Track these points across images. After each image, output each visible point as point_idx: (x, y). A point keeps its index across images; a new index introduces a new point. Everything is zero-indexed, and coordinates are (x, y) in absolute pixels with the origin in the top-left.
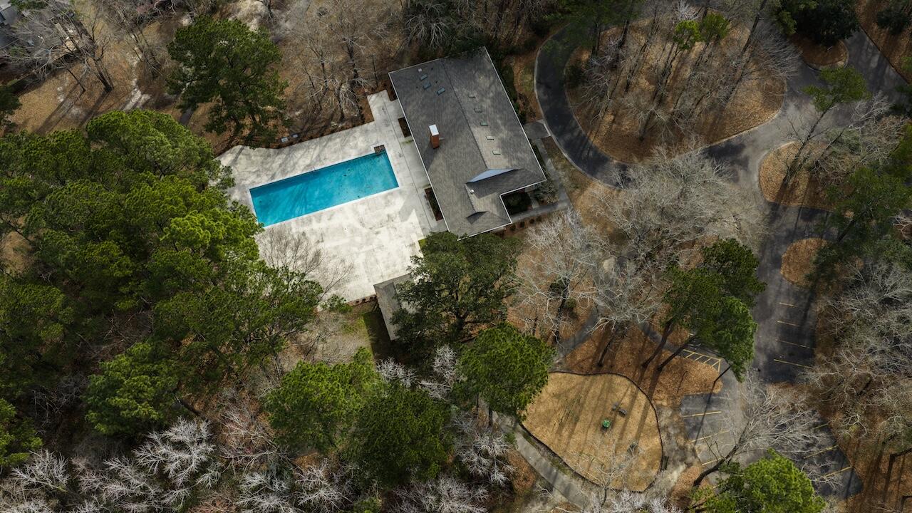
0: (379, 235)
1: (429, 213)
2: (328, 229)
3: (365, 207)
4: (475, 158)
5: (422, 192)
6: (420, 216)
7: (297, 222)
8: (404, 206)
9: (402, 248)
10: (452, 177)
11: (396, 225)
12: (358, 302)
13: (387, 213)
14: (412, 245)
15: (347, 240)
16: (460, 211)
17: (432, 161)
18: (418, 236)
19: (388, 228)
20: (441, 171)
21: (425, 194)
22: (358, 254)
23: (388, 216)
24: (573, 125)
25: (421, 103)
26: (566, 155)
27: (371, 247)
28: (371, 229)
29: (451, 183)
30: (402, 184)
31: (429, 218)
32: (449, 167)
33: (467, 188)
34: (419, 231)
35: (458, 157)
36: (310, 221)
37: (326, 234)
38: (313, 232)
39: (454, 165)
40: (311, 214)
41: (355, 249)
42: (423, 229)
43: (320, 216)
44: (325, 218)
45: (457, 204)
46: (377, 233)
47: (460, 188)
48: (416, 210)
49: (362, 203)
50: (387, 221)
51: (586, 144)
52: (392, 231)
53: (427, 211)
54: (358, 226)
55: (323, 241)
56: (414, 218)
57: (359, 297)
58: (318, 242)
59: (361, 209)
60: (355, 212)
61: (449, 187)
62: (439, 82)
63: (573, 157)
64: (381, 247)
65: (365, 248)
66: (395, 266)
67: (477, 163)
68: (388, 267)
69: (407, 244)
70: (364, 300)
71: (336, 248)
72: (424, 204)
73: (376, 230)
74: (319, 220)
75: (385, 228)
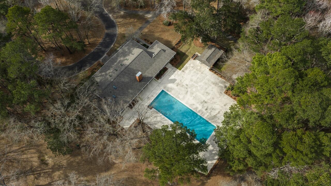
0: (187, 84)
1: (167, 73)
2: (198, 103)
3: (179, 96)
4: (140, 58)
5: (159, 81)
6: (170, 76)
7: (204, 115)
8: (169, 83)
9: (187, 74)
10: (151, 65)
11: (179, 81)
12: (218, 75)
13: (177, 87)
14: (183, 71)
15: (197, 93)
16: (164, 56)
17: (148, 77)
18: (178, 72)
19: (182, 83)
20: (151, 71)
21: (160, 79)
22: (200, 86)
23: (177, 86)
24: (97, 50)
25: (123, 96)
26: (112, 46)
27: (194, 84)
28: (187, 88)
29: (154, 65)
30: (161, 89)
31: (169, 72)
32: (147, 69)
33: (153, 57)
34: (176, 72)
35: (142, 66)
36: (199, 111)
37: (200, 101)
38: (203, 107)
39: (146, 67)
40: (197, 112)
41: (199, 88)
42: (174, 72)
43: (194, 109)
44: (194, 107)
45: (161, 58)
46: (187, 85)
47: (155, 60)
48: (168, 78)
49: (179, 98)
50: (180, 85)
51: (103, 42)
52: (182, 81)
53: (166, 74)
54: (189, 93)
55: (204, 101)
56: (172, 77)
57: (215, 76)
58: (205, 102)
59: (181, 97)
60: (184, 98)
61: (156, 65)
62: (110, 91)
63: (111, 44)
64: (191, 80)
65: (196, 85)
66: (195, 72)
67: (142, 56)
68: (197, 74)
69: (184, 73)
70: (215, 73)
71: (203, 95)
72: (164, 77)
73: (186, 86)
74: (197, 108)
75: (183, 84)
